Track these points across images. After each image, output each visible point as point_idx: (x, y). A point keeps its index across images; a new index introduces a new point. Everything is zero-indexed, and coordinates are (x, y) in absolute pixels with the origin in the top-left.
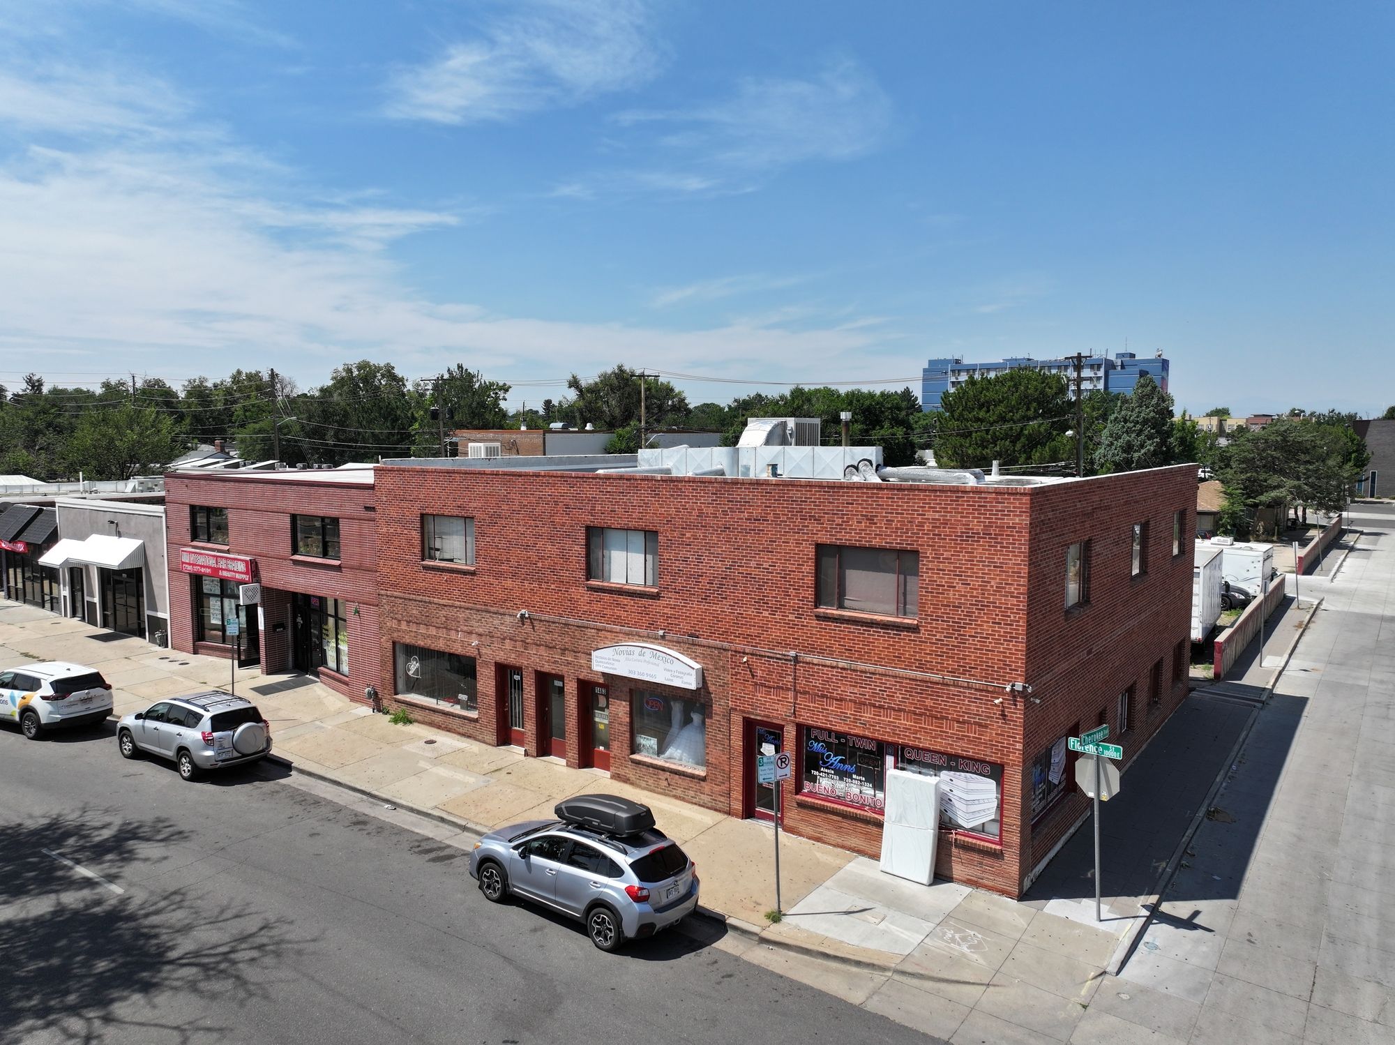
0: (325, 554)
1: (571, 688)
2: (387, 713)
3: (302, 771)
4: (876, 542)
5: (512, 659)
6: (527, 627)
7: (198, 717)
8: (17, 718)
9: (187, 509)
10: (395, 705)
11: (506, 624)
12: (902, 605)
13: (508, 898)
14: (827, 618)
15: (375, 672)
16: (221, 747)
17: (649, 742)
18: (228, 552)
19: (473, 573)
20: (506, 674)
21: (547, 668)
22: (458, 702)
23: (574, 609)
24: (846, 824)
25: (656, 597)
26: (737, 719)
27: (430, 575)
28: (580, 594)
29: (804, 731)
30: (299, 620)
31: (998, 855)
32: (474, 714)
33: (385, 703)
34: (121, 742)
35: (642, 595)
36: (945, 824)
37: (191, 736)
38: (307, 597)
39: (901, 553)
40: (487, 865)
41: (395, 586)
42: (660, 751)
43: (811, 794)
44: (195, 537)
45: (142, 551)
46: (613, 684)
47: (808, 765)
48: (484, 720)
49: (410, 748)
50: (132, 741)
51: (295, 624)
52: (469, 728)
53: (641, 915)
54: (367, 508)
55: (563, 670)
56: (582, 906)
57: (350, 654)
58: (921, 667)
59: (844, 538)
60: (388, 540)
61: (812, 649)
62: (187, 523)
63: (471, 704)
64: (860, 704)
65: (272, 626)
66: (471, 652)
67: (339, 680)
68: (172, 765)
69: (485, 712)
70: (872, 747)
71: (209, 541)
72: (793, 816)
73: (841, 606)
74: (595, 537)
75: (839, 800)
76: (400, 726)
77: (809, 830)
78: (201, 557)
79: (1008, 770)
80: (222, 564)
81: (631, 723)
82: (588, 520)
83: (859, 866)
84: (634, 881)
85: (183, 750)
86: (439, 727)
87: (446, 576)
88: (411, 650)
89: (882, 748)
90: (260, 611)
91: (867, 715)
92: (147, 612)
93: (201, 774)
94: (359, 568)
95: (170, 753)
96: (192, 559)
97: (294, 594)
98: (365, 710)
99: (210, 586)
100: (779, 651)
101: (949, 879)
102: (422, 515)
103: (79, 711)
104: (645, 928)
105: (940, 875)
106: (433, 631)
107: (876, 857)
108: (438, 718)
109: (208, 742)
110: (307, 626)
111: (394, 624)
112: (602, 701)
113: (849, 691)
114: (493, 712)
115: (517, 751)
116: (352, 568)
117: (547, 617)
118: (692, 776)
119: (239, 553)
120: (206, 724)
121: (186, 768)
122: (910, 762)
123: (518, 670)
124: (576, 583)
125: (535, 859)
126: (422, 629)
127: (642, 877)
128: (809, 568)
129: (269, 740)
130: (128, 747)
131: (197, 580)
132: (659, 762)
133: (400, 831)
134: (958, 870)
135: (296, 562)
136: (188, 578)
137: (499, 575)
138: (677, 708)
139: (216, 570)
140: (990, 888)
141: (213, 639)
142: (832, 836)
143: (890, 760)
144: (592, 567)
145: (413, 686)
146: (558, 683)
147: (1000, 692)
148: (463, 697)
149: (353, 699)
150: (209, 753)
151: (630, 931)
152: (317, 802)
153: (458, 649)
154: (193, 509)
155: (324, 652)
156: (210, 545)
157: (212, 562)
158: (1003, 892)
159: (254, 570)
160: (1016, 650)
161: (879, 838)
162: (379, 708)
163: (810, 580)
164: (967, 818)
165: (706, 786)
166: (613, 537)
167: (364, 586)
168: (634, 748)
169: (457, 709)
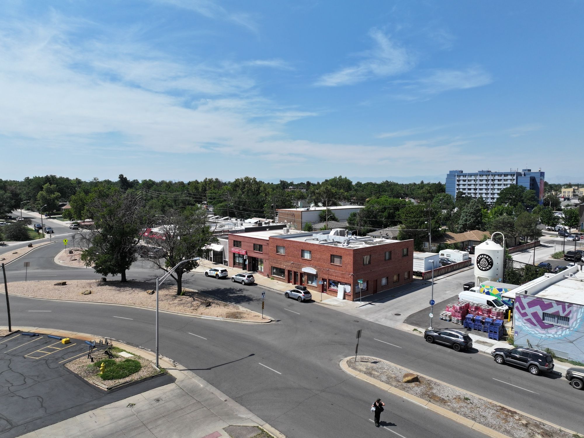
0: (260, 251)
1: (299, 274)
2: (270, 278)
3: (259, 285)
4: (337, 255)
5: (290, 269)
6: (293, 264)
7: (245, 276)
8: (215, 276)
9: (233, 241)
10: (271, 277)
11: (289, 264)
12: (341, 263)
13: (289, 297)
14: (332, 264)
15: (268, 271)
16: (248, 280)
17: (310, 282)
18: (241, 249)
19: (285, 256)
20: (289, 272)
21: (295, 271)
22: (282, 276)
23: (299, 262)
24: (334, 293)
25: (311, 261)
26: (321, 278)
27: (278, 255)
28: (300, 260)
29: (329, 280)
30: (254, 262)
31: (350, 296)
32: (284, 278)
33: (270, 276)
34: (232, 280)
35: (309, 260)
36: (345, 292)
37: (244, 279)
38: (255, 258)
39: (340, 256)
40: (287, 293)
41: (272, 257)
42: (312, 283)
43: (330, 289)
44: (234, 246)
45: (223, 249)
46: (305, 273)
47: (330, 284)
48: (286, 279)
49: (274, 283)
50: (234, 280)
51: (253, 263)
52: (283, 280)
53: (304, 298)
54: (267, 244)
55: (298, 271)
56: (297, 297)
57: (264, 268)
58: (342, 271)
59: (334, 254)
60: (271, 249)
61: (330, 269)
62: (233, 243)
63: (284, 276)
64: (336, 276)
65: (249, 263)
66: (284, 268)
67: (261, 272)
68: (241, 283)
69: (286, 278)
70: (337, 282)
71: (237, 247)
72: (328, 292)
73: (334, 263)
74: (303, 251)
75: (334, 290)
76: (272, 280)
77: (330, 294)
78: (236, 250)
79: (351, 285)
80: (240, 251)
81: (307, 279)
82: (302, 249)
83: (335, 298)
84: (303, 294)
85: (243, 281)
86: (279, 280)
87: (280, 256)
88: (274, 268)
89: (339, 282)
90: (247, 260)
91: (336, 278)
92: (223, 259)
93: (245, 284)
94: (266, 254)
95: (241, 281)
96: (234, 250)
97: (253, 257)
98: (266, 278)
99: (236, 255)
100: (326, 269)
101: (345, 299)
102: (277, 246)
103: (224, 275)
104: (304, 299)
105: (344, 298)
106: (278, 265)
107: (337, 297)
108: (279, 279)
109: (247, 280)
110: (255, 263)
111: (272, 263)
112: (304, 276)
113: (334, 274)
114: (287, 278)
115: (291, 284)
116: (264, 254)
117: (296, 263)
118: (316, 287)
119: (243, 250)
120: (246, 277)
121: (243, 283)
122: (342, 284)
123: (291, 271)
124: (300, 258)
125: (292, 292)
126: (276, 264)
127: (304, 294)
128: (330, 258)
129: (254, 280)
130: (233, 280)
131: (234, 254)
132: (311, 285)
133: (275, 292)
134: (346, 298)
135: (254, 252)
136: (233, 253)
137: (288, 256)
138: (314, 277)
139: (239, 252)
140: (350, 300)
141: (237, 265)
142: (333, 294)
143: (339, 284)
144: (302, 256)
145: (274, 274)
146: (297, 273)
147: (350, 275)
148: (283, 275)
149: (264, 276)
150: (247, 281)
151: (303, 300)
152: (263, 288)
153: (282, 268)
154: (234, 241)
155: (258, 268)
156: (237, 248)
157: (238, 251)
158: (351, 300)
159: (246, 253)
160: (352, 269)
161: (337, 294)
162: (269, 277)
163: (330, 259)
164: (347, 292)
165: (317, 288)
166: (305, 251)
167: (267, 257)
168: (308, 283)
169: (282, 277)
